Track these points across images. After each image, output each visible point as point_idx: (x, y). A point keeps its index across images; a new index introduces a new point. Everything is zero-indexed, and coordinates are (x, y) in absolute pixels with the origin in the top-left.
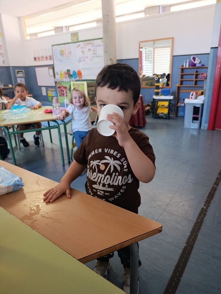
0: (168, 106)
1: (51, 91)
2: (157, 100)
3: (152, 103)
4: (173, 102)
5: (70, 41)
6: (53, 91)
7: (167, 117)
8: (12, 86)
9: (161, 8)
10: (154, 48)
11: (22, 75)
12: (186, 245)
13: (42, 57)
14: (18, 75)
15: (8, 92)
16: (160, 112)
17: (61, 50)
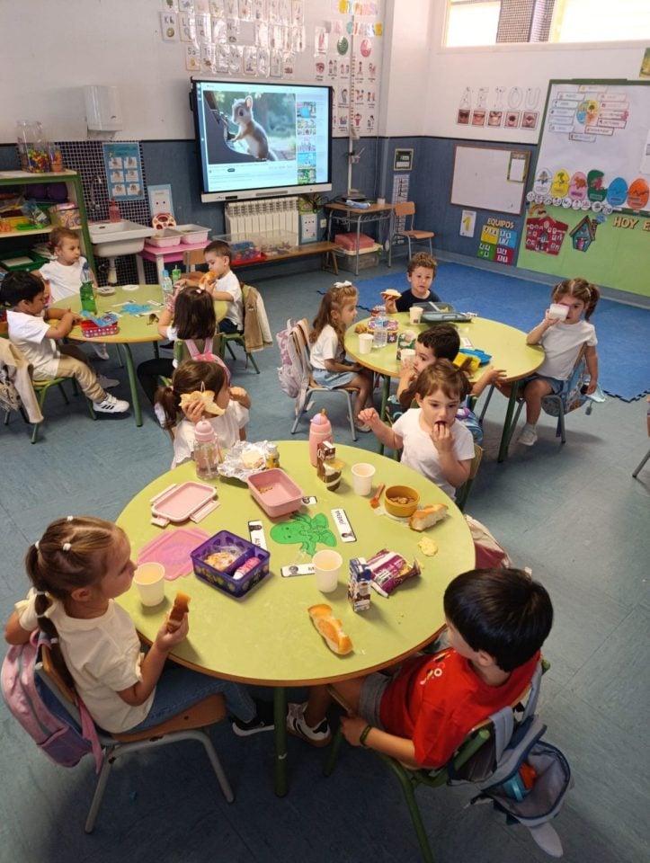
1: (499, 227)
5: (636, 76)
6: (503, 228)
11: (407, 164)
13: (495, 114)
14: (399, 164)
17: (587, 103)
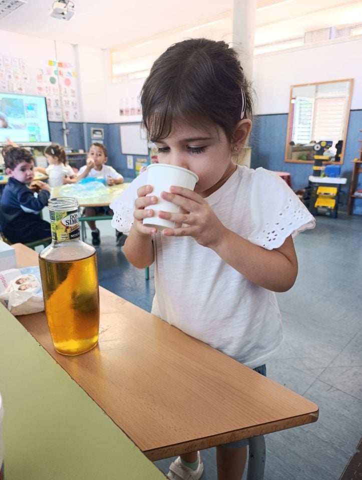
0: (335, 195)
1: (141, 162)
2: (317, 185)
3: (306, 188)
4: (345, 190)
6: (143, 162)
7: (334, 214)
8: (85, 151)
9: (333, 32)
10: (316, 100)
11: (100, 136)
13: (132, 109)
14: (94, 136)
15: (77, 160)
16: (321, 205)
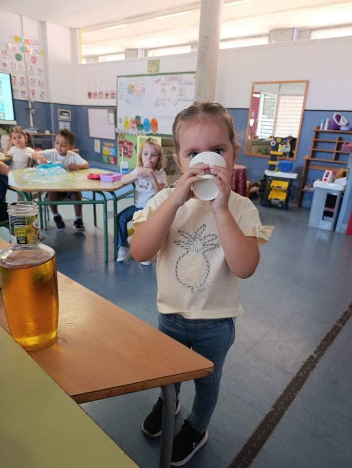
0: (286, 189)
1: (108, 147)
2: (271, 178)
3: (261, 181)
4: (296, 184)
5: (146, 72)
6: (110, 147)
7: (284, 206)
8: (51, 132)
9: (295, 32)
10: (278, 96)
11: (68, 118)
12: (273, 409)
13: (101, 93)
14: (62, 117)
15: (42, 141)
16: (274, 197)
17: (130, 85)
